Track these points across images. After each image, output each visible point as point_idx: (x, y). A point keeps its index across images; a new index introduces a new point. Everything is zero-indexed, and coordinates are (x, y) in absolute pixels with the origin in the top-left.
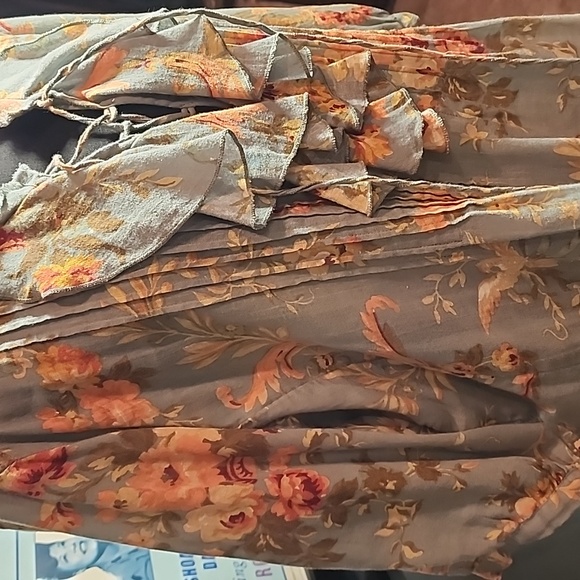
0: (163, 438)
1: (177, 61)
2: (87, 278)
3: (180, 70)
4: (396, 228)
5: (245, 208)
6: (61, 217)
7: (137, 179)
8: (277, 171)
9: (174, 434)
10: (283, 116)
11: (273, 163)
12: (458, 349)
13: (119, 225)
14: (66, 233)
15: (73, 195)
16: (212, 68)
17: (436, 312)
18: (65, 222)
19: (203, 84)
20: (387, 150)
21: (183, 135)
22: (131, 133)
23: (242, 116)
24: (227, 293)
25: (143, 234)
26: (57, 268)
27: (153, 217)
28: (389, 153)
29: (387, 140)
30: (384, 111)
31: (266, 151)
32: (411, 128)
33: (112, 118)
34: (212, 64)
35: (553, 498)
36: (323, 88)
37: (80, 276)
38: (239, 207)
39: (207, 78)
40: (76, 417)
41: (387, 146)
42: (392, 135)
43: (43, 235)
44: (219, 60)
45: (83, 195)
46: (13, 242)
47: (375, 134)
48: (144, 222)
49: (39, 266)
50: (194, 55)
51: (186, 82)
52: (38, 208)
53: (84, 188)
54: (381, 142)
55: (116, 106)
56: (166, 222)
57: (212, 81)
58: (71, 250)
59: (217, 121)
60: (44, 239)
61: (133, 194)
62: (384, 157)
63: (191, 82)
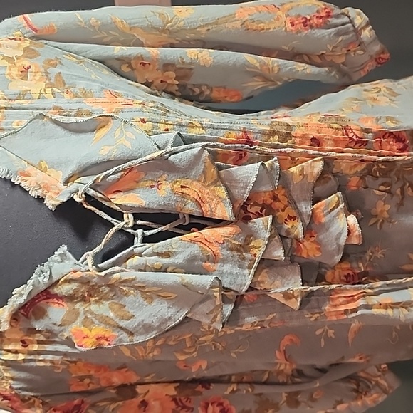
0: (141, 394)
1: (182, 187)
2: (106, 343)
3: (184, 196)
4: (311, 317)
5: (216, 317)
6: (90, 295)
7: (146, 290)
8: (241, 286)
9: (148, 391)
10: (252, 236)
11: (239, 280)
12: (331, 363)
13: (131, 318)
14: (94, 307)
15: (100, 287)
16: (206, 196)
17: (322, 340)
18: (92, 299)
19: (199, 210)
20: (317, 252)
21: (180, 252)
22: (143, 242)
23: (223, 239)
24: (195, 351)
25: (147, 328)
26: (86, 331)
27: (155, 319)
28: (318, 254)
29: (320, 244)
30: (322, 214)
31: (236, 270)
32: (338, 238)
33: (130, 225)
34: (207, 192)
35: (359, 403)
36: (283, 192)
37: (102, 341)
38: (212, 316)
39: (202, 204)
40: (90, 383)
41: (319, 249)
42: (324, 242)
43: (78, 302)
44: (212, 188)
45: (107, 290)
46: (55, 300)
47: (313, 239)
48: (148, 321)
49: (74, 326)
50: (195, 183)
51: (187, 206)
52: (74, 286)
53: (108, 286)
54: (315, 246)
55: (133, 214)
56: (163, 323)
57: (206, 208)
58: (96, 322)
59: (205, 242)
60: (77, 306)
61: (142, 300)
62: (315, 256)
63: (191, 208)
